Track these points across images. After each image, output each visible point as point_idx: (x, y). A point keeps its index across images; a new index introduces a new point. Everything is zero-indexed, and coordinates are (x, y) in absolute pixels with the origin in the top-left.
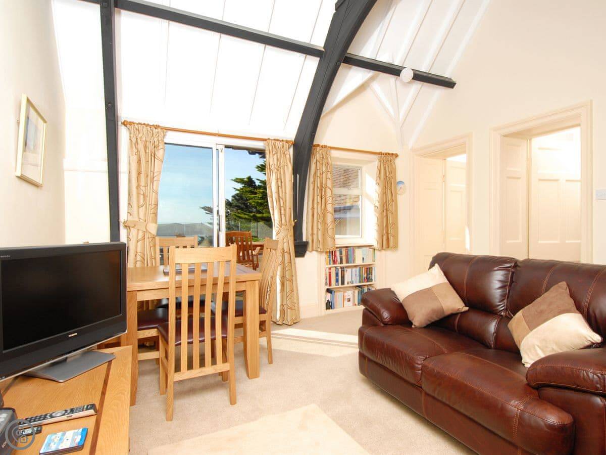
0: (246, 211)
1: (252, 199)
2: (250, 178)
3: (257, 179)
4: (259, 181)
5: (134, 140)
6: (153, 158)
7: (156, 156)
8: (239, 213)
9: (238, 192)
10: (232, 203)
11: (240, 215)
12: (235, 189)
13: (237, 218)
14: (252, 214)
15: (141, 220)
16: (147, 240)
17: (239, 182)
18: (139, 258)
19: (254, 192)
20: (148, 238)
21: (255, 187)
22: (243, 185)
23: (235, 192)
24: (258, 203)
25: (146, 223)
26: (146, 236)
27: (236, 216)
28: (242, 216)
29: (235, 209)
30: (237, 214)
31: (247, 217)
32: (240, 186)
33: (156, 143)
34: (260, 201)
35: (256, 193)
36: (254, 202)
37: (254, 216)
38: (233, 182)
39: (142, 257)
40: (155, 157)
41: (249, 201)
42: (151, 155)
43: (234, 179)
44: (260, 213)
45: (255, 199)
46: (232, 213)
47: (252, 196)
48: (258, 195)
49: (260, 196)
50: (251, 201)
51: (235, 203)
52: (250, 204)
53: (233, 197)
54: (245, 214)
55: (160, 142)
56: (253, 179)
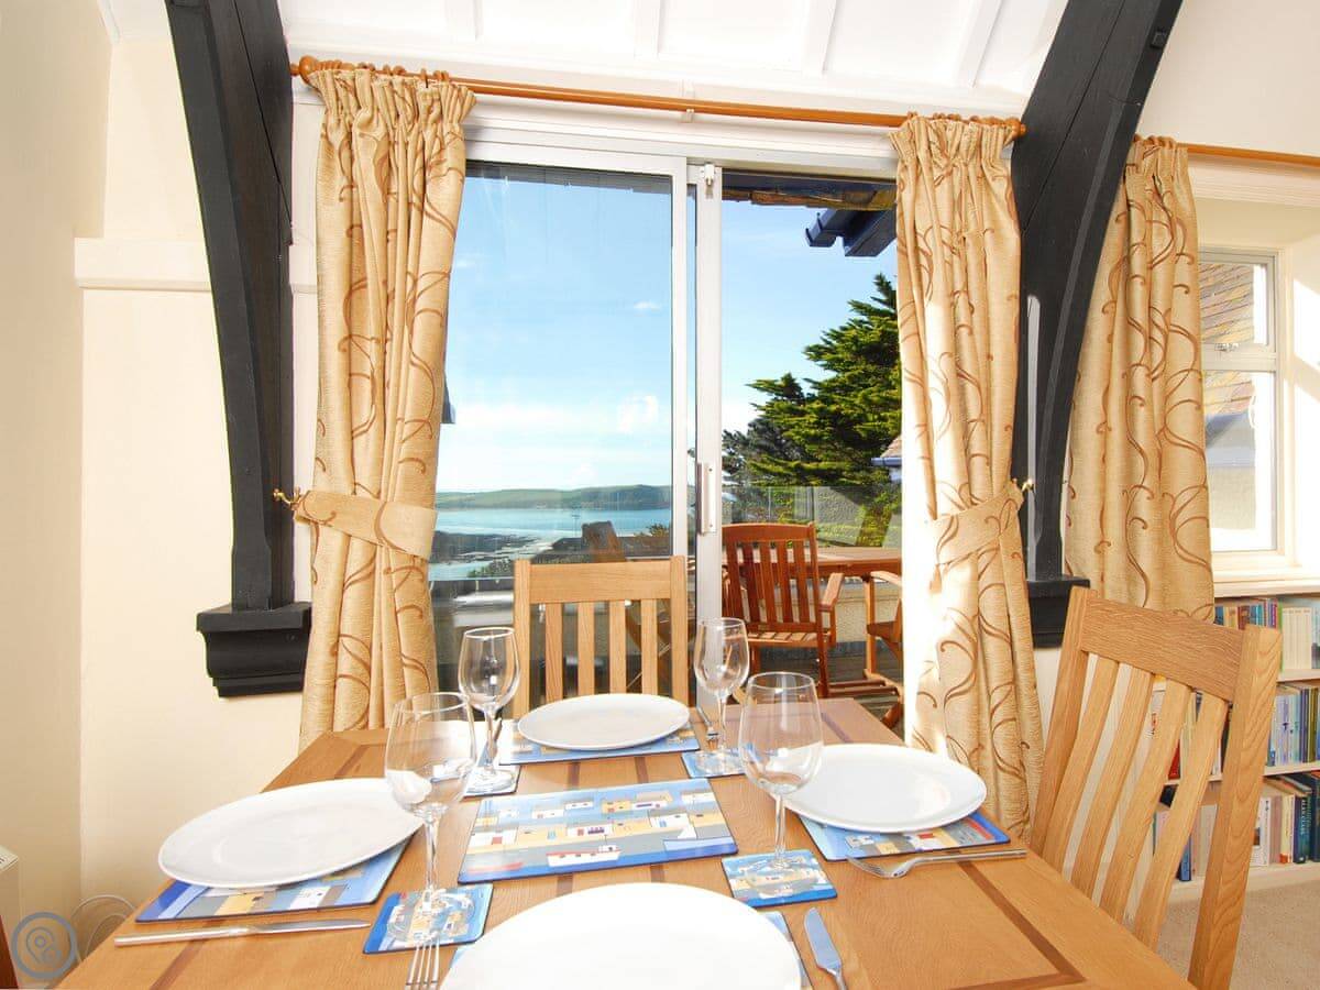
0: (778, 457)
1: (792, 427)
2: (789, 380)
3: (806, 380)
4: (811, 384)
5: (338, 137)
6: (414, 212)
7: (427, 207)
8: (763, 462)
9: (763, 413)
10: (748, 440)
11: (765, 466)
12: (755, 405)
13: (758, 473)
14: (793, 464)
15: (361, 492)
16: (381, 580)
17: (763, 390)
18: (346, 664)
19: (798, 410)
20: (388, 571)
21: (801, 400)
22: (774, 396)
23: (756, 415)
24: (807, 436)
25: (379, 503)
26: (381, 565)
27: (759, 469)
28: (770, 467)
29: (754, 453)
30: (759, 464)
31: (781, 469)
32: (765, 398)
33: (432, 150)
34: (813, 432)
35: (803, 413)
36: (798, 433)
37: (798, 467)
38: (751, 389)
39: (361, 661)
40: (422, 211)
41: (785, 434)
42: (409, 204)
43: (752, 383)
44: (810, 459)
45: (800, 427)
46: (748, 462)
47: (794, 420)
48: (807, 417)
49: (812, 420)
50: (791, 433)
51: (755, 439)
52: (789, 439)
53: (750, 425)
54: (777, 464)
55: (447, 140)
56: (796, 382)
